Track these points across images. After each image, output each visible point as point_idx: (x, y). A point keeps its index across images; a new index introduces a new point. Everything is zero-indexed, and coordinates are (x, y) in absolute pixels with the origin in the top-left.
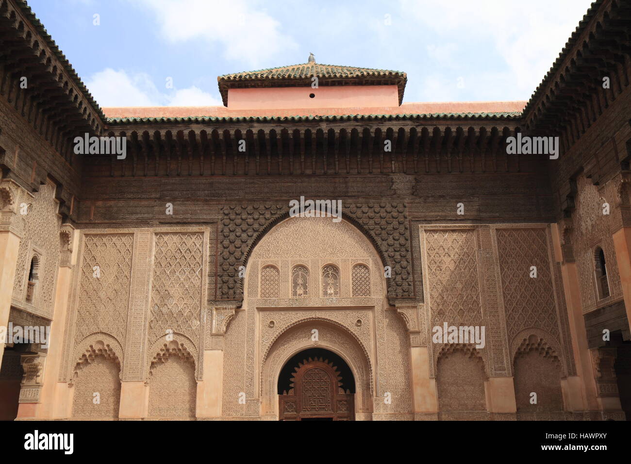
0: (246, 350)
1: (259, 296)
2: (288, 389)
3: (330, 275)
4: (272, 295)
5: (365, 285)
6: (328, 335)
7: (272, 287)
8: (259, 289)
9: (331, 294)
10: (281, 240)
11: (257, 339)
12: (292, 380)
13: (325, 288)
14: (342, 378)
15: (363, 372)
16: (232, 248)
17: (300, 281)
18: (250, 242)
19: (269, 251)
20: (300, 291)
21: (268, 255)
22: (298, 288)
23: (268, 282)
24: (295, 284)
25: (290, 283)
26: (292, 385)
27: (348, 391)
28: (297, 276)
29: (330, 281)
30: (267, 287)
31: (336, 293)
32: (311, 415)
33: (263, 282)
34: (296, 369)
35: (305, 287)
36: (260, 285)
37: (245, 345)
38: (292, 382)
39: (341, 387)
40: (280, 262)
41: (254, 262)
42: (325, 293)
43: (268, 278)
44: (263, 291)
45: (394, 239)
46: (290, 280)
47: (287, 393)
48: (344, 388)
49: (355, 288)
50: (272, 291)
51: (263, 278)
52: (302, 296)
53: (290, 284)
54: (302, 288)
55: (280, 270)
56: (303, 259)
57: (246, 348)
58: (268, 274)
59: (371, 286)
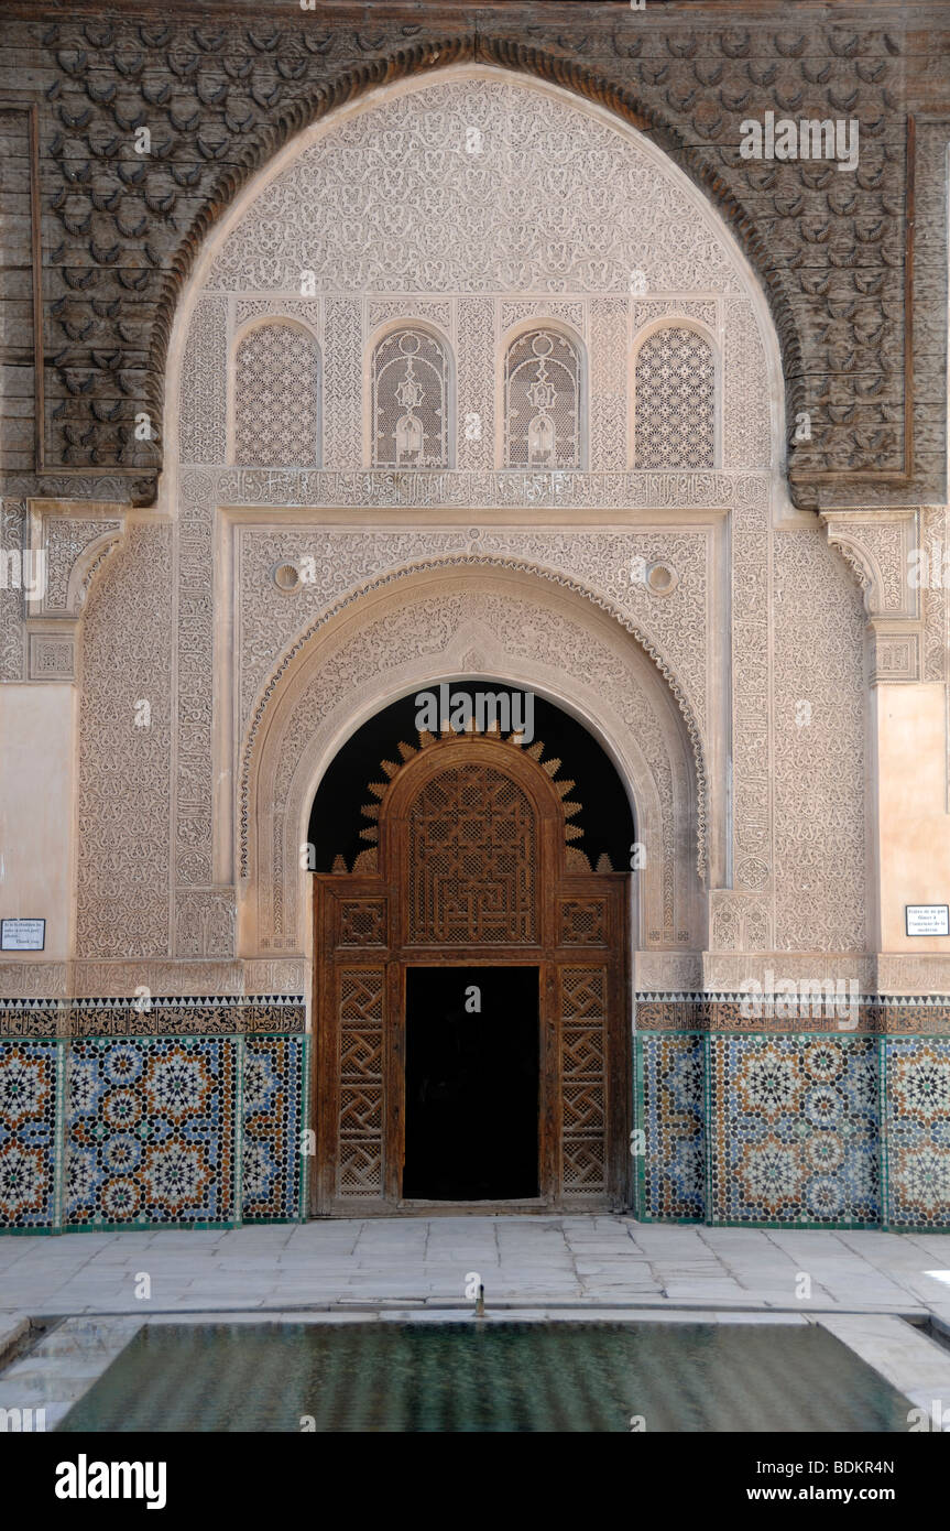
0: (176, 688)
1: (230, 455)
2: (354, 848)
3: (542, 373)
4: (285, 456)
5: (694, 420)
6: (528, 630)
7: (286, 417)
8: (231, 428)
9: (542, 457)
10: (326, 202)
11: (221, 642)
12: (369, 811)
13: (519, 428)
14: (578, 807)
15: (669, 787)
16: (104, 237)
17: (410, 394)
18: (185, 213)
19: (271, 253)
20: (409, 437)
21: (270, 272)
22: (401, 424)
23: (267, 397)
24: (389, 411)
25: (367, 400)
26: (367, 834)
27: (604, 862)
28: (399, 369)
29: (542, 395)
30: (266, 416)
31: (565, 451)
32: (447, 954)
33: (247, 396)
34: (388, 767)
35: (432, 424)
36: (231, 406)
37: (174, 667)
38: (371, 823)
39: (575, 843)
40: (322, 309)
41: (204, 306)
42: (518, 452)
43: (267, 377)
44: (247, 436)
45: (831, 210)
46: (366, 390)
47: (350, 867)
48: (590, 847)
49: (647, 429)
50: (286, 437)
51: (248, 377)
52: (419, 460)
53: (365, 411)
54: (418, 425)
55: (323, 344)
56: (421, 296)
57: (175, 677)
58: (267, 358)
59: (719, 419)
